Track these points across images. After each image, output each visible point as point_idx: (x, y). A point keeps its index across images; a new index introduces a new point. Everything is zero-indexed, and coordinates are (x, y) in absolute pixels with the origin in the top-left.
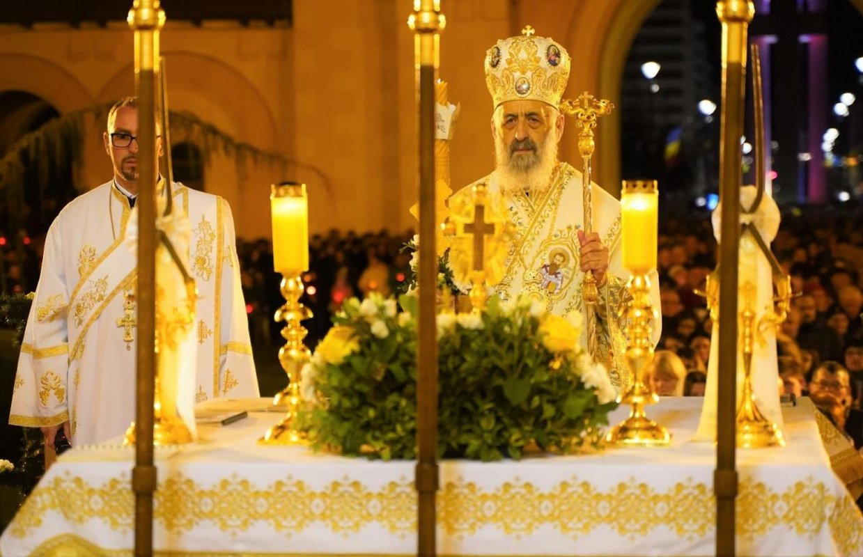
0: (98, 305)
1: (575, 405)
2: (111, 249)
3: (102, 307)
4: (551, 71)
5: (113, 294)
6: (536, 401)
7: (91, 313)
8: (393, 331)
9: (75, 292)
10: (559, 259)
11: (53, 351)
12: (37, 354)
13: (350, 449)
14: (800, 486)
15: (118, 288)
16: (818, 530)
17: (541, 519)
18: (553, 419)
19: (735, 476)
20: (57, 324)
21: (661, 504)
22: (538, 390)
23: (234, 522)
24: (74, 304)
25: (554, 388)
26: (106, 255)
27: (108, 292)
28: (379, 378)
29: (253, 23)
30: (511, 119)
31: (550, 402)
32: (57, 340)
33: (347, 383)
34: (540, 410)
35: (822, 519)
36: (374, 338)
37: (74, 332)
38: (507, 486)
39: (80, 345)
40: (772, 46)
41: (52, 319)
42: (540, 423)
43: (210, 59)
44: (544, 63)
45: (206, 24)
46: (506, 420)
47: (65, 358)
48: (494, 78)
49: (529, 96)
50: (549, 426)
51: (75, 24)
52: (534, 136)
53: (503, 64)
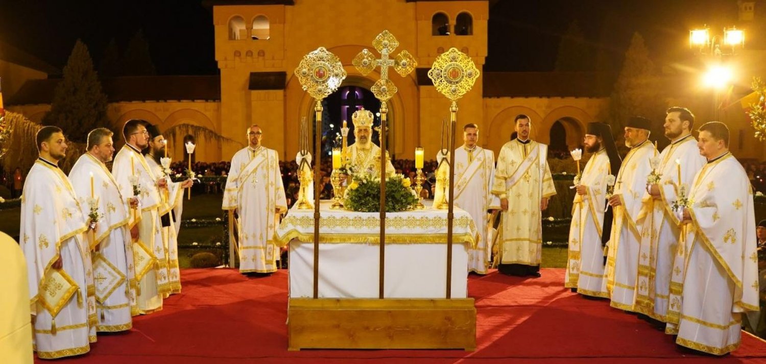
0: (246, 177)
1: (410, 199)
2: (249, 163)
3: (247, 178)
4: (370, 119)
5: (250, 174)
6: (402, 198)
7: (244, 180)
8: (368, 182)
9: (240, 174)
10: (372, 166)
11: (234, 189)
12: (229, 190)
13: (356, 210)
14: (462, 217)
15: (251, 173)
16: (466, 227)
17: (404, 225)
18: (405, 203)
19: (453, 214)
20: (235, 183)
21: (431, 222)
22: (402, 196)
23: (331, 226)
24: (240, 178)
25: (405, 195)
26: (248, 165)
27: (249, 173)
28: (365, 193)
29: (209, 101)
30: (360, 131)
31: (405, 198)
32: (235, 187)
33: (357, 194)
34: (402, 200)
35: (467, 224)
36: (363, 183)
37: (239, 185)
38: (396, 218)
39: (242, 187)
40: (348, 108)
41: (233, 181)
42: (402, 204)
43: (196, 111)
44: (368, 117)
45: (195, 101)
46: (394, 203)
47: (237, 192)
48: (355, 120)
49: (365, 125)
50: (404, 204)
51: (158, 101)
52: (366, 135)
53: (358, 117)
